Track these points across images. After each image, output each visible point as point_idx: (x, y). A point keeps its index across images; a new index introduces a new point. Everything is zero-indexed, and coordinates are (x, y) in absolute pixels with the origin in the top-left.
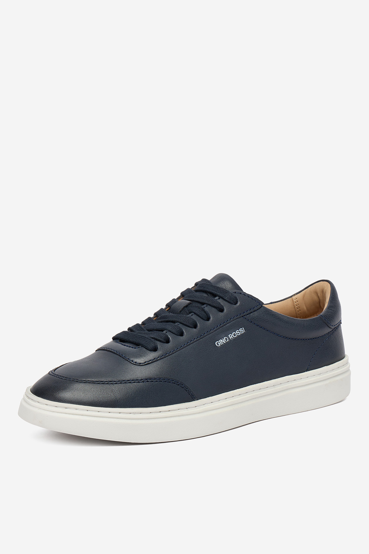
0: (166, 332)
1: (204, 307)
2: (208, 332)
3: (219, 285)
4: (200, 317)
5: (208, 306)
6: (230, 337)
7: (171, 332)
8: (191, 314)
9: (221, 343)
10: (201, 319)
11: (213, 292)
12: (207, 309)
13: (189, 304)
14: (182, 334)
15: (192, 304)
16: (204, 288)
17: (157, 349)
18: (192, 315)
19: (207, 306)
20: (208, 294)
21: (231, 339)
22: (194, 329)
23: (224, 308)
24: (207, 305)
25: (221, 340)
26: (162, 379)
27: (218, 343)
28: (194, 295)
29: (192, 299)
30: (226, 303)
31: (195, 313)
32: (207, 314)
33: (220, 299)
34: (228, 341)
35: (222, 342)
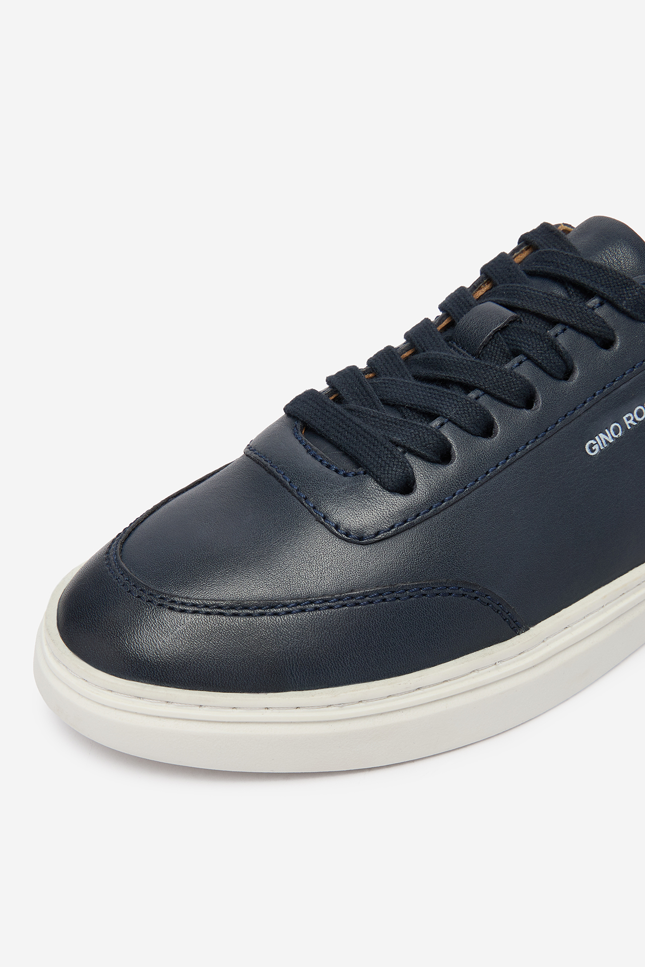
0: (442, 425)
1: (556, 335)
2: (566, 416)
3: (602, 259)
4: (545, 370)
5: (569, 331)
6: (627, 423)
7: (455, 424)
8: (516, 360)
9: (601, 445)
10: (548, 377)
11: (585, 281)
12: (565, 339)
13: (510, 322)
14: (488, 430)
15: (521, 322)
16: (558, 267)
17: (414, 485)
18: (520, 363)
19: (565, 330)
20: (566, 289)
21: (629, 428)
22: (526, 412)
23: (615, 337)
24: (563, 327)
25: (601, 435)
26: (426, 590)
27: (592, 445)
28: (525, 288)
29: (518, 303)
30: (622, 318)
31: (529, 358)
32: (565, 362)
33: (605, 306)
34: (620, 434)
35: (604, 442)
